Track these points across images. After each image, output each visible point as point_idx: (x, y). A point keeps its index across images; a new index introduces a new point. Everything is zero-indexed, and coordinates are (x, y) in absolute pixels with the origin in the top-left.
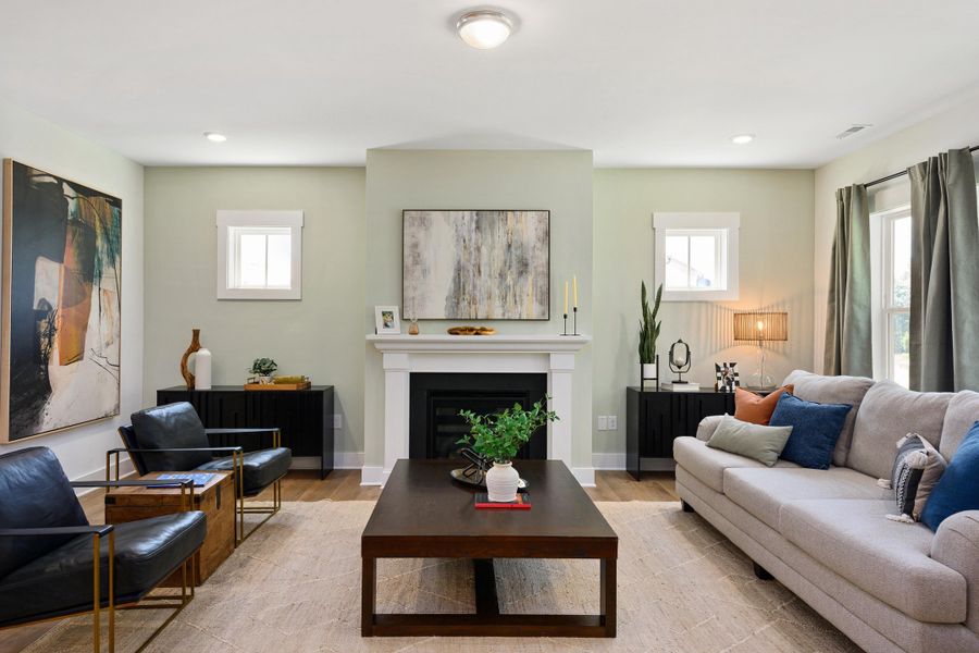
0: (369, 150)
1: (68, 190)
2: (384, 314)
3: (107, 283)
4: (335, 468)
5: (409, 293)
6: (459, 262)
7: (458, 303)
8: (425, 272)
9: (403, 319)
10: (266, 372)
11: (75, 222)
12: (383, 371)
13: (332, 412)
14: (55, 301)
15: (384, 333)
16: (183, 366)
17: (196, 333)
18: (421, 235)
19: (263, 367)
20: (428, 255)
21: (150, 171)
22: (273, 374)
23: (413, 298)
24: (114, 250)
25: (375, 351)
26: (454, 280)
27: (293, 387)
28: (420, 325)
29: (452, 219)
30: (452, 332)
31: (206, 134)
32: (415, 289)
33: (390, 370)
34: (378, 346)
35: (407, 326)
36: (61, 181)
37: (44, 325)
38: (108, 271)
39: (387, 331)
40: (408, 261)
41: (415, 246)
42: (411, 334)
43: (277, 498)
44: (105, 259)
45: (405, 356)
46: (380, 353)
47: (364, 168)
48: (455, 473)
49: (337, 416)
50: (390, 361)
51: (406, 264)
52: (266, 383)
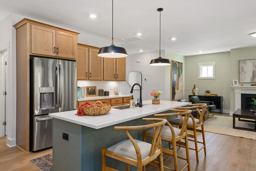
0: (231, 49)
1: (177, 63)
2: (235, 82)
3: (181, 77)
4: (223, 112)
5: (241, 77)
6: (254, 70)
7: (254, 79)
8: (245, 73)
9: (239, 82)
10: (208, 93)
11: (178, 68)
12: (235, 93)
13: (222, 101)
14: (176, 80)
15: (234, 85)
16: (193, 91)
17: (195, 85)
18: (244, 65)
19: (208, 92)
20: (245, 69)
21: (186, 57)
22: (209, 93)
23: (242, 78)
24: (182, 72)
25: (233, 89)
26: (252, 74)
27: (214, 96)
28: (244, 84)
29: (252, 62)
30: (252, 85)
31: (199, 51)
32: (242, 76)
33: (236, 93)
34: (233, 88)
35: (240, 84)
36: (176, 62)
37: (175, 84)
38: (181, 75)
39: (235, 85)
40: (241, 71)
41: (242, 68)
42: (241, 86)
43: (213, 115)
44: (181, 73)
45: (240, 90)
46: (234, 89)
47: (230, 52)
48: (251, 110)
49: (223, 102)
50: (236, 91)
51: (240, 71)
52: (208, 95)
